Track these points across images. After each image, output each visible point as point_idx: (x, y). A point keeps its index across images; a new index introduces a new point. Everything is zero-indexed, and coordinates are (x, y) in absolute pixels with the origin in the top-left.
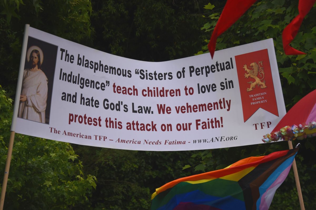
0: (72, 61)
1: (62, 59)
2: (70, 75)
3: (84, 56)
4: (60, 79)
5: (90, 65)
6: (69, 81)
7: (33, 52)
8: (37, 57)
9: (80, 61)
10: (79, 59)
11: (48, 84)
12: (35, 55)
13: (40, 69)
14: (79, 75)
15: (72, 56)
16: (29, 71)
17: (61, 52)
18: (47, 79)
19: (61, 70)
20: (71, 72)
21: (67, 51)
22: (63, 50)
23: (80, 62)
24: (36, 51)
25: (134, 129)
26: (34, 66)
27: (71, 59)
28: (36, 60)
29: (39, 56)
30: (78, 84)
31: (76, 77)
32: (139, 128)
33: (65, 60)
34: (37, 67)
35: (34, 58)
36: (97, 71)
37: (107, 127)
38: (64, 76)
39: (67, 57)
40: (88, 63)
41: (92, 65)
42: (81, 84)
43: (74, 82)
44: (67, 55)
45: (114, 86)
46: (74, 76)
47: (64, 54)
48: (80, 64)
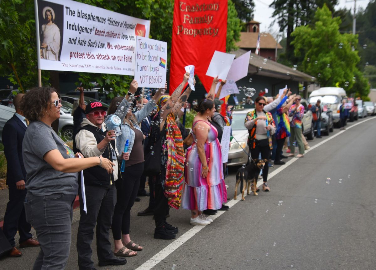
0: (74, 14)
1: (67, 14)
2: (73, 25)
3: (81, 11)
4: (68, 28)
5: (85, 17)
6: (73, 29)
7: (46, 11)
8: (50, 15)
10: (78, 13)
11: (60, 33)
12: (48, 13)
13: (53, 24)
14: (79, 24)
15: (74, 11)
16: (46, 26)
18: (59, 30)
19: (68, 22)
20: (74, 23)
21: (70, 8)
22: (67, 8)
23: (79, 15)
24: (49, 11)
26: (49, 22)
27: (73, 13)
28: (50, 17)
29: (51, 14)
30: (78, 31)
33: (70, 15)
34: (51, 22)
35: (48, 16)
36: (89, 21)
38: (70, 26)
39: (71, 12)
40: (84, 16)
41: (86, 16)
42: (80, 30)
43: (76, 30)
45: (96, 30)
46: (76, 26)
47: (68, 10)
48: (79, 17)
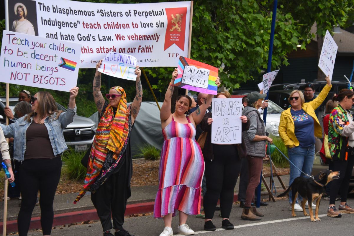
0: (48, 10)
1: (40, 10)
2: (49, 21)
3: (57, 6)
4: (42, 24)
5: (62, 12)
6: (50, 25)
7: (18, 7)
8: (22, 11)
9: (54, 9)
11: (34, 29)
12: (20, 9)
13: (26, 19)
14: (56, 19)
15: (48, 7)
16: (18, 22)
17: (39, 5)
18: (33, 25)
19: (42, 18)
20: (50, 19)
21: (43, 4)
23: (54, 11)
24: (21, 7)
25: (102, 52)
26: (21, 18)
27: (47, 9)
28: (21, 13)
29: (23, 10)
30: (57, 26)
31: (54, 21)
32: (105, 51)
33: (44, 10)
34: (23, 17)
35: (20, 12)
36: (69, 15)
37: (83, 53)
38: (44, 22)
39: (44, 8)
40: (61, 11)
41: (64, 11)
42: (59, 25)
43: (53, 25)
44: (44, 6)
45: (84, 24)
46: (52, 21)
47: (42, 6)
48: (55, 12)
